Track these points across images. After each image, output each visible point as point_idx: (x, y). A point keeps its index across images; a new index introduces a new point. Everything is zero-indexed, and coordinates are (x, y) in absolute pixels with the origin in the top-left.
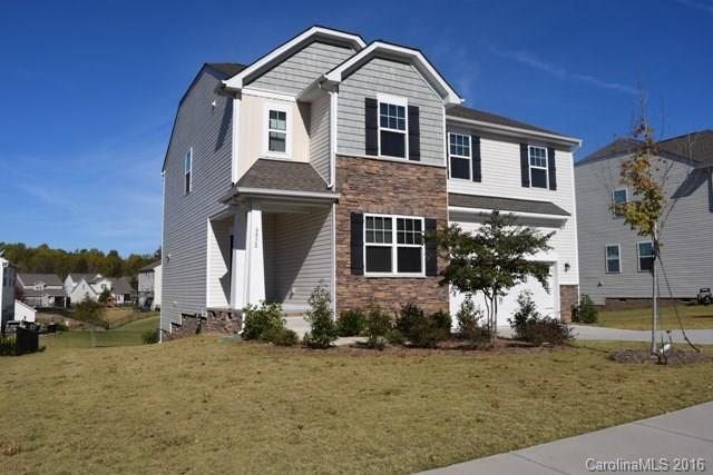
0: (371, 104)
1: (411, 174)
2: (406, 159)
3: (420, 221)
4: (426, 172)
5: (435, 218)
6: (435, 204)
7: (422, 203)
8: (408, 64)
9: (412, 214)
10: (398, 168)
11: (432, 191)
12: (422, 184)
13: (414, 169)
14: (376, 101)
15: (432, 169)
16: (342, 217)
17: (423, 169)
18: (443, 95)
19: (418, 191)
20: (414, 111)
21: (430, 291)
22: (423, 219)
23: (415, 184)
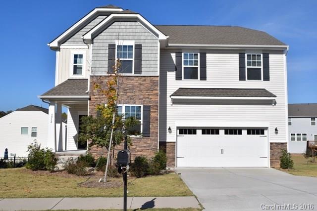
0: (112, 47)
1: (135, 82)
2: (133, 74)
3: (140, 107)
4: (145, 80)
5: (150, 105)
6: (150, 97)
7: (142, 97)
8: (136, 22)
9: (135, 103)
10: (127, 79)
11: (149, 90)
12: (142, 87)
13: (137, 79)
14: (115, 45)
15: (149, 78)
16: (92, 107)
17: (143, 78)
18: (157, 35)
19: (139, 91)
20: (139, 47)
21: (145, 145)
22: (142, 106)
23: (137, 87)
